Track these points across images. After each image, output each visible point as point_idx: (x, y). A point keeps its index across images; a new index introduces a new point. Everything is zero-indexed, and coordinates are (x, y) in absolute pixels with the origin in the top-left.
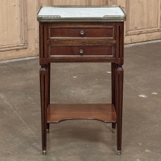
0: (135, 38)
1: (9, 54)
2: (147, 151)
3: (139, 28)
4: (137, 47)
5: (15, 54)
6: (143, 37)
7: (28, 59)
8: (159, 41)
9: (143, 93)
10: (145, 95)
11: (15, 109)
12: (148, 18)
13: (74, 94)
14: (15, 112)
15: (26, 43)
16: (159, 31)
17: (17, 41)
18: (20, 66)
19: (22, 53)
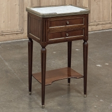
0: (95, 28)
1: (11, 37)
2: (101, 100)
3: (97, 21)
4: (96, 33)
5: (15, 36)
6: (100, 27)
7: (23, 40)
8: (110, 30)
9: (99, 64)
10: (101, 65)
11: (15, 72)
12: (103, 15)
13: (54, 63)
14: (15, 74)
15: (23, 29)
16: (110, 23)
17: (17, 28)
18: (18, 44)
19: (20, 36)
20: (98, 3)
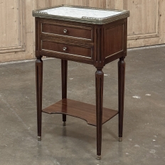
0: (133, 43)
1: (8, 57)
2: (136, 146)
3: (137, 33)
4: (135, 51)
5: (13, 56)
6: (141, 42)
7: (26, 61)
9: (137, 94)
11: (12, 107)
15: (24, 46)
16: (157, 36)
17: (16, 44)
19: (20, 55)
20: (138, 5)
